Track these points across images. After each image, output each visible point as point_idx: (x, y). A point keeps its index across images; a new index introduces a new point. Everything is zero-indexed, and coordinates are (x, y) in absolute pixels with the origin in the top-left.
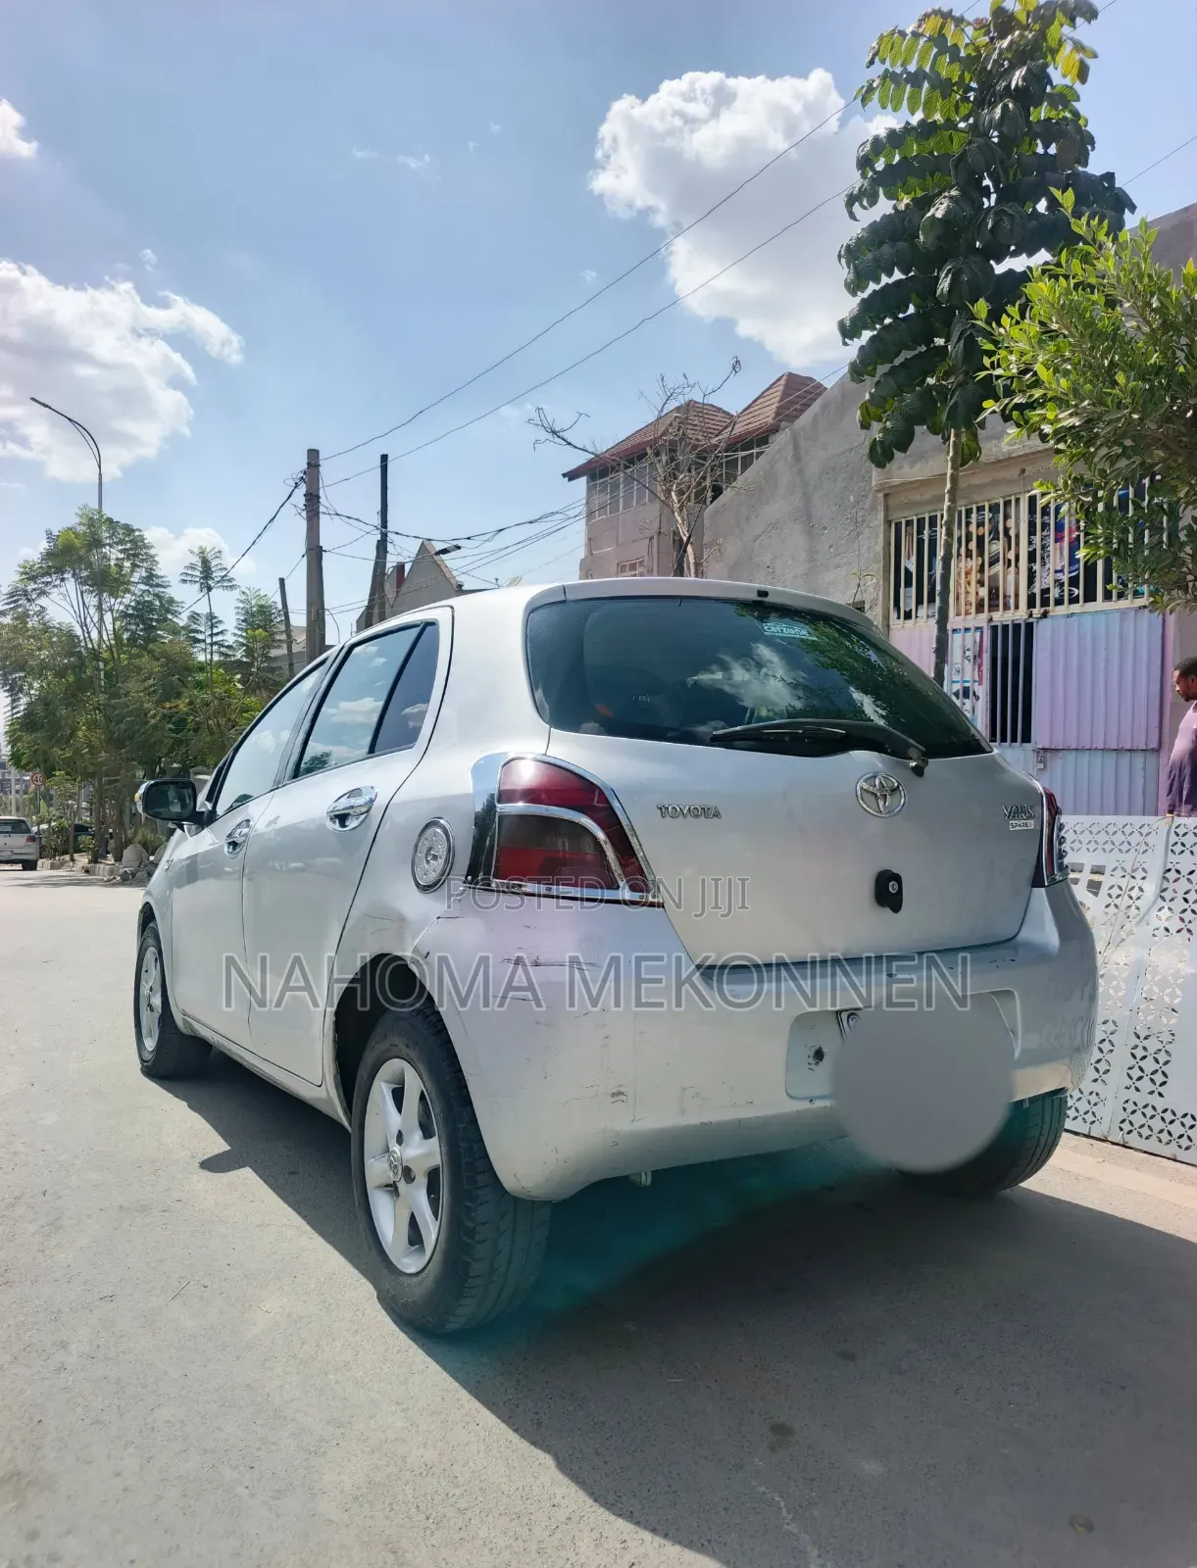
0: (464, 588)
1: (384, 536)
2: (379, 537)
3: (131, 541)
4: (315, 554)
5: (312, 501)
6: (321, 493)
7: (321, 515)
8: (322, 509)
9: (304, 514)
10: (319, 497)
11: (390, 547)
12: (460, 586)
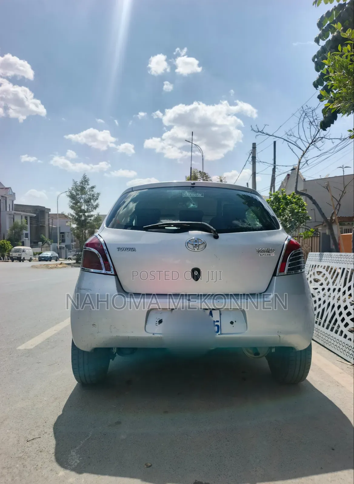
0: (306, 180)
1: (275, 166)
2: (273, 167)
3: (205, 177)
4: (254, 174)
5: (254, 158)
6: (256, 156)
7: (256, 163)
8: (256, 161)
9: (251, 163)
10: (256, 157)
11: (276, 170)
12: (304, 179)
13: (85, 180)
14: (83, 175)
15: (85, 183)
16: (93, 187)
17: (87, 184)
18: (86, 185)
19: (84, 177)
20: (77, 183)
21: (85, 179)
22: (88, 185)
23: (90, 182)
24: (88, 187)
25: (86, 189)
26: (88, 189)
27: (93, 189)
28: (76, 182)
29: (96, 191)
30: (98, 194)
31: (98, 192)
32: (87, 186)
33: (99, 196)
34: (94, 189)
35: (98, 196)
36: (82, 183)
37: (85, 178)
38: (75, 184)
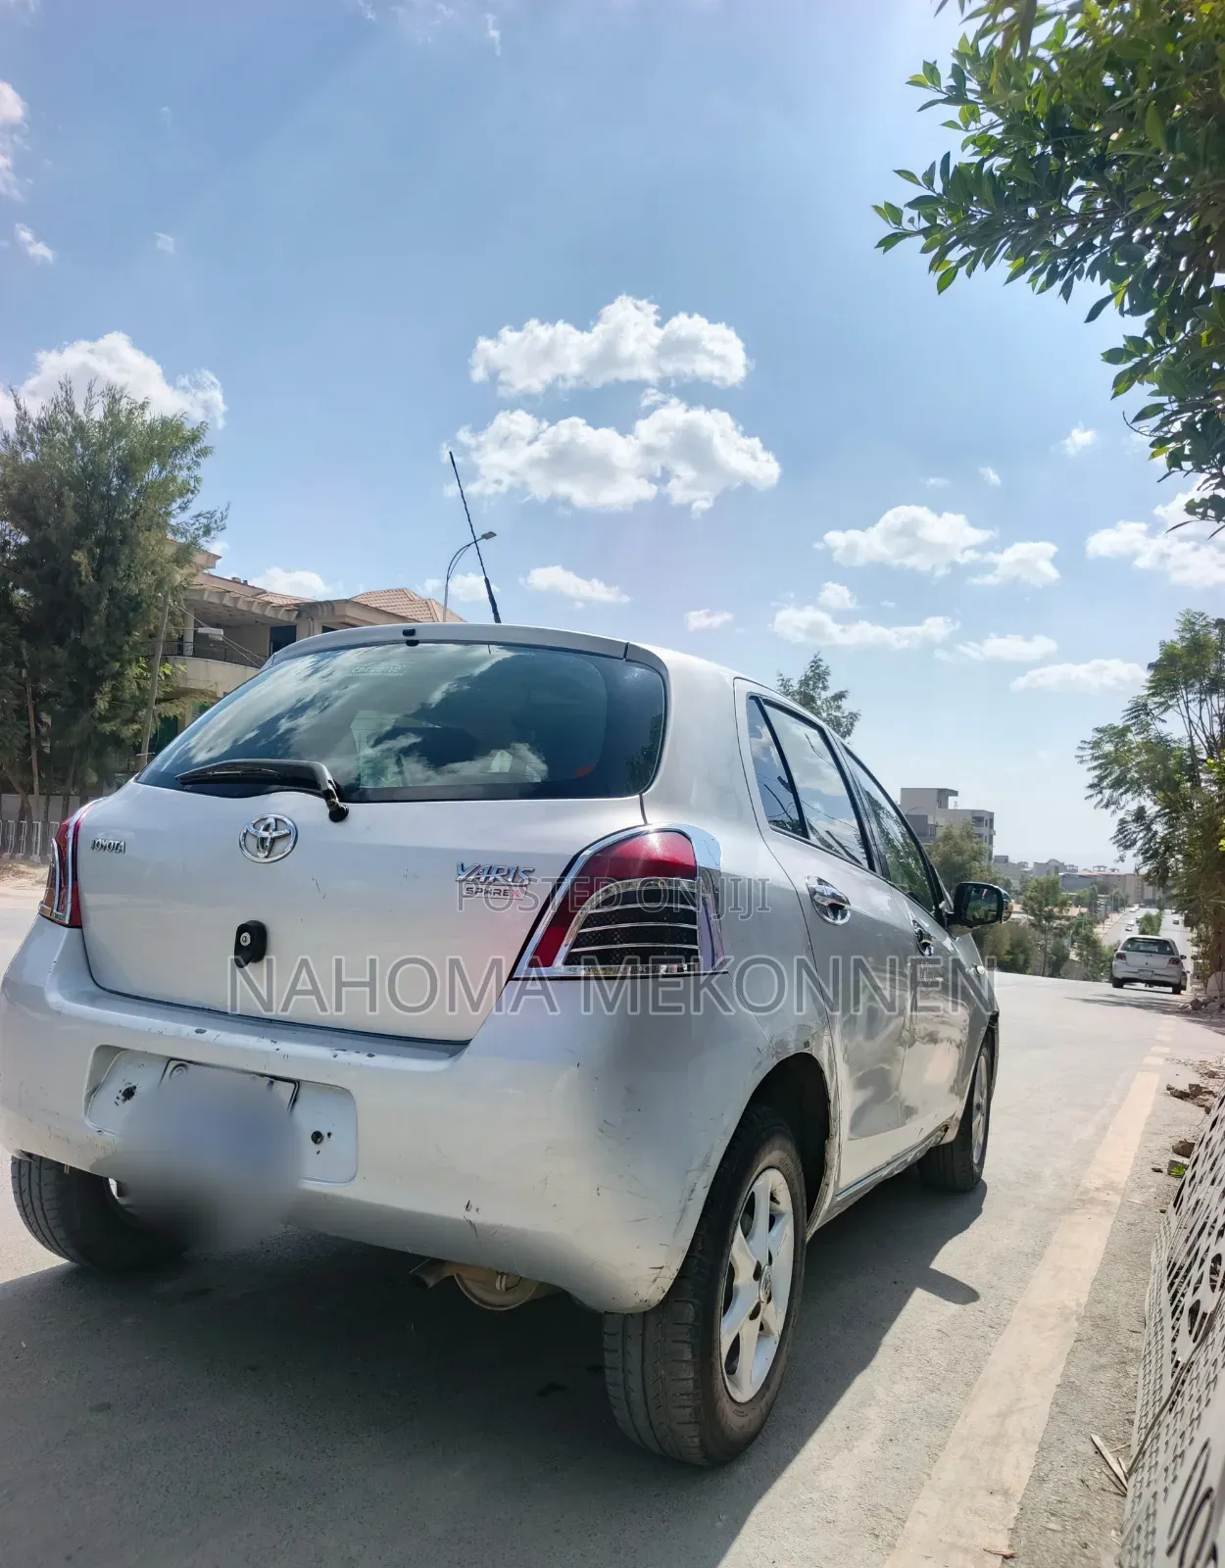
13: (817, 675)
14: (812, 659)
15: (815, 683)
16: (840, 696)
17: (821, 685)
18: (818, 687)
19: (816, 664)
20: (792, 682)
21: (817, 671)
22: (825, 688)
23: (831, 681)
24: (825, 695)
25: (819, 703)
26: (823, 703)
27: (840, 703)
28: (789, 680)
29: (847, 705)
30: (853, 717)
31: (855, 711)
32: (823, 693)
33: (855, 723)
34: (843, 703)
35: (852, 724)
36: (805, 682)
37: (818, 667)
38: (785, 687)
